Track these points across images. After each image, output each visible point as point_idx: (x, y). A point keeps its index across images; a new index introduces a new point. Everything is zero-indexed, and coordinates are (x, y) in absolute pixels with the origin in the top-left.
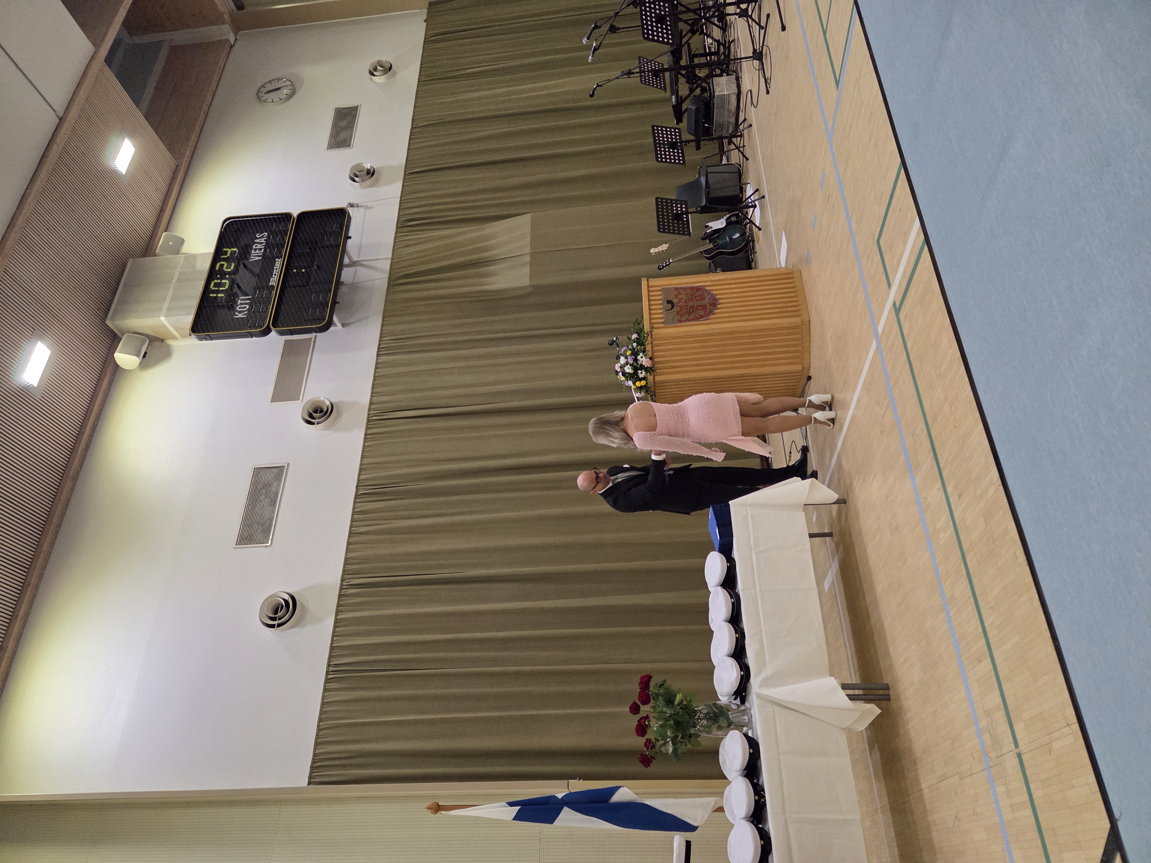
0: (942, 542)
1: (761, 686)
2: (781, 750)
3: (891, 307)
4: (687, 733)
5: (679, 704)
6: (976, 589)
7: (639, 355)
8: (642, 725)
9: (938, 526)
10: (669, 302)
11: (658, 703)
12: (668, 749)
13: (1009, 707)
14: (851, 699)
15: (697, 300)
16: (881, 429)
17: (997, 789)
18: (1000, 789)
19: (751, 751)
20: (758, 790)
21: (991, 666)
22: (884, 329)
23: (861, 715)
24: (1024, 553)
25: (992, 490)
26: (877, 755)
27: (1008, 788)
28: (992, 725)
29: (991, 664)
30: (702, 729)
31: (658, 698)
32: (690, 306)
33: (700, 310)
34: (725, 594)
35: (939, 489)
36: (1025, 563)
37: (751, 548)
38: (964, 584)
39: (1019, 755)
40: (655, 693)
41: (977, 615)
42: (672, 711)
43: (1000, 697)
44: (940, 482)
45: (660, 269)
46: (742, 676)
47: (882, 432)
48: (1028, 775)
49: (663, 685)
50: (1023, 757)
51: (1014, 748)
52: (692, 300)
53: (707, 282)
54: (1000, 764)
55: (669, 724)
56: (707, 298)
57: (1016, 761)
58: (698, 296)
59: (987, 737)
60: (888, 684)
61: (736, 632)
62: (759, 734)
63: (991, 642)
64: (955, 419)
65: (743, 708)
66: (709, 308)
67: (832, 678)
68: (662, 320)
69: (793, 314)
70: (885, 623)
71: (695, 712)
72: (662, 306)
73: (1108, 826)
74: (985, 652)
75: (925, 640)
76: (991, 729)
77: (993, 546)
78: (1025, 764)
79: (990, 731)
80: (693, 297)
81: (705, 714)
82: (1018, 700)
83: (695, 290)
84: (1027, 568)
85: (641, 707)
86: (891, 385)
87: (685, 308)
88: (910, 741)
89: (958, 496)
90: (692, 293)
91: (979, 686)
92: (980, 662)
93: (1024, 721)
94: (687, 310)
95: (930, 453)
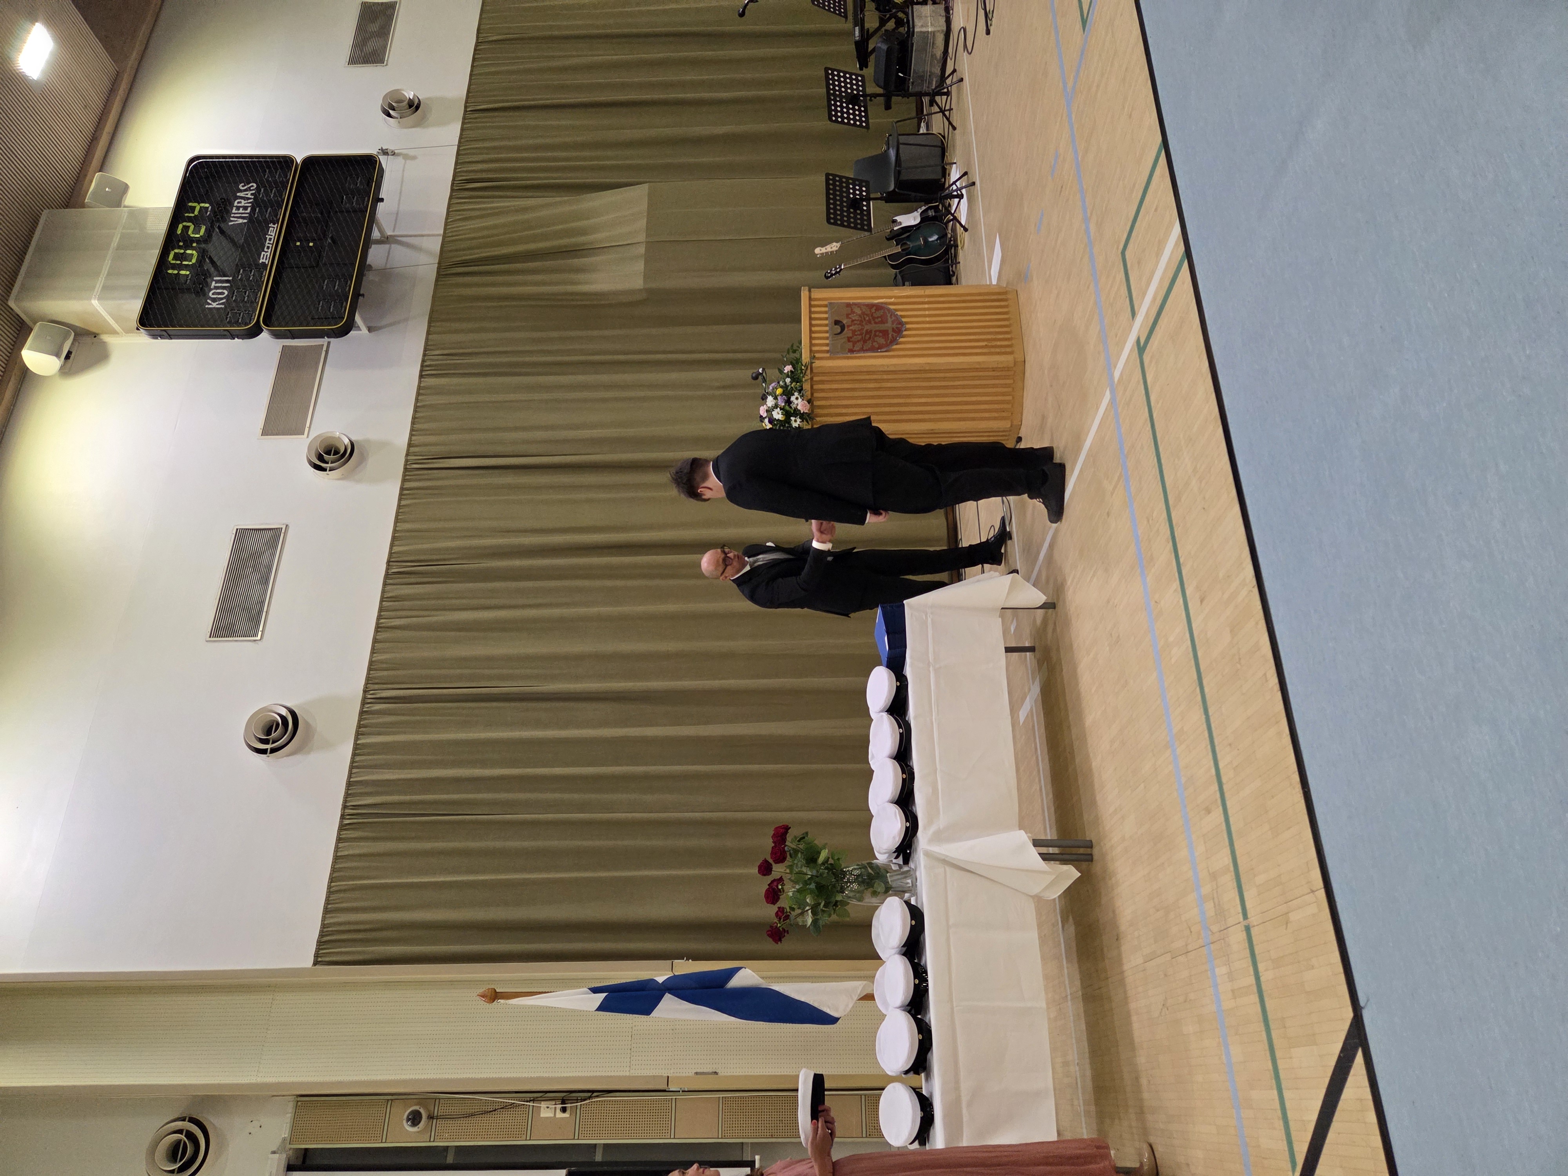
0: (1173, 661)
1: (931, 841)
2: (951, 921)
3: (1133, 345)
4: (833, 900)
5: (823, 864)
6: (1212, 720)
7: (793, 395)
8: (774, 889)
9: (1171, 639)
10: (837, 322)
11: (796, 862)
12: (806, 920)
13: (1241, 869)
14: (1044, 859)
15: (876, 323)
16: (1107, 511)
17: (1217, 970)
18: (1221, 971)
19: (913, 923)
20: (919, 973)
21: (1223, 819)
22: (1121, 374)
23: (1055, 878)
24: (1276, 675)
25: (1244, 593)
26: (1071, 929)
27: (1230, 969)
28: (1217, 892)
29: (1222, 815)
30: (851, 894)
31: (796, 855)
32: (867, 330)
33: (880, 337)
34: (891, 723)
35: (1175, 590)
36: (1277, 687)
37: (929, 661)
38: (1197, 715)
39: (1248, 929)
40: (793, 849)
41: (1210, 753)
42: (814, 872)
43: (1230, 856)
44: (1178, 582)
45: (827, 278)
46: (907, 828)
47: (1108, 515)
48: (1257, 952)
49: (804, 838)
50: (1252, 929)
51: (1241, 919)
52: (869, 322)
53: (890, 297)
54: (1223, 939)
55: (810, 889)
56: (890, 320)
57: (1244, 935)
58: (878, 317)
59: (1209, 906)
60: (1091, 841)
61: (903, 772)
62: (925, 901)
63: (1225, 787)
64: (1204, 497)
65: (906, 868)
66: (892, 335)
67: (1022, 832)
68: (828, 348)
69: (1003, 350)
70: (1094, 764)
71: (844, 874)
72: (827, 328)
73: (1351, 1015)
74: (1216, 800)
75: (1142, 785)
76: (1215, 895)
77: (1239, 666)
78: (1254, 939)
79: (1213, 899)
80: (871, 318)
81: (856, 875)
82: (1252, 860)
83: (875, 308)
84: (1279, 694)
85: (773, 867)
86: (1126, 452)
87: (859, 333)
88: (1114, 912)
89: (1199, 602)
90: (869, 313)
91: (1205, 843)
92: (1209, 813)
93: (1257, 886)
94: (861, 336)
95: (1168, 542)
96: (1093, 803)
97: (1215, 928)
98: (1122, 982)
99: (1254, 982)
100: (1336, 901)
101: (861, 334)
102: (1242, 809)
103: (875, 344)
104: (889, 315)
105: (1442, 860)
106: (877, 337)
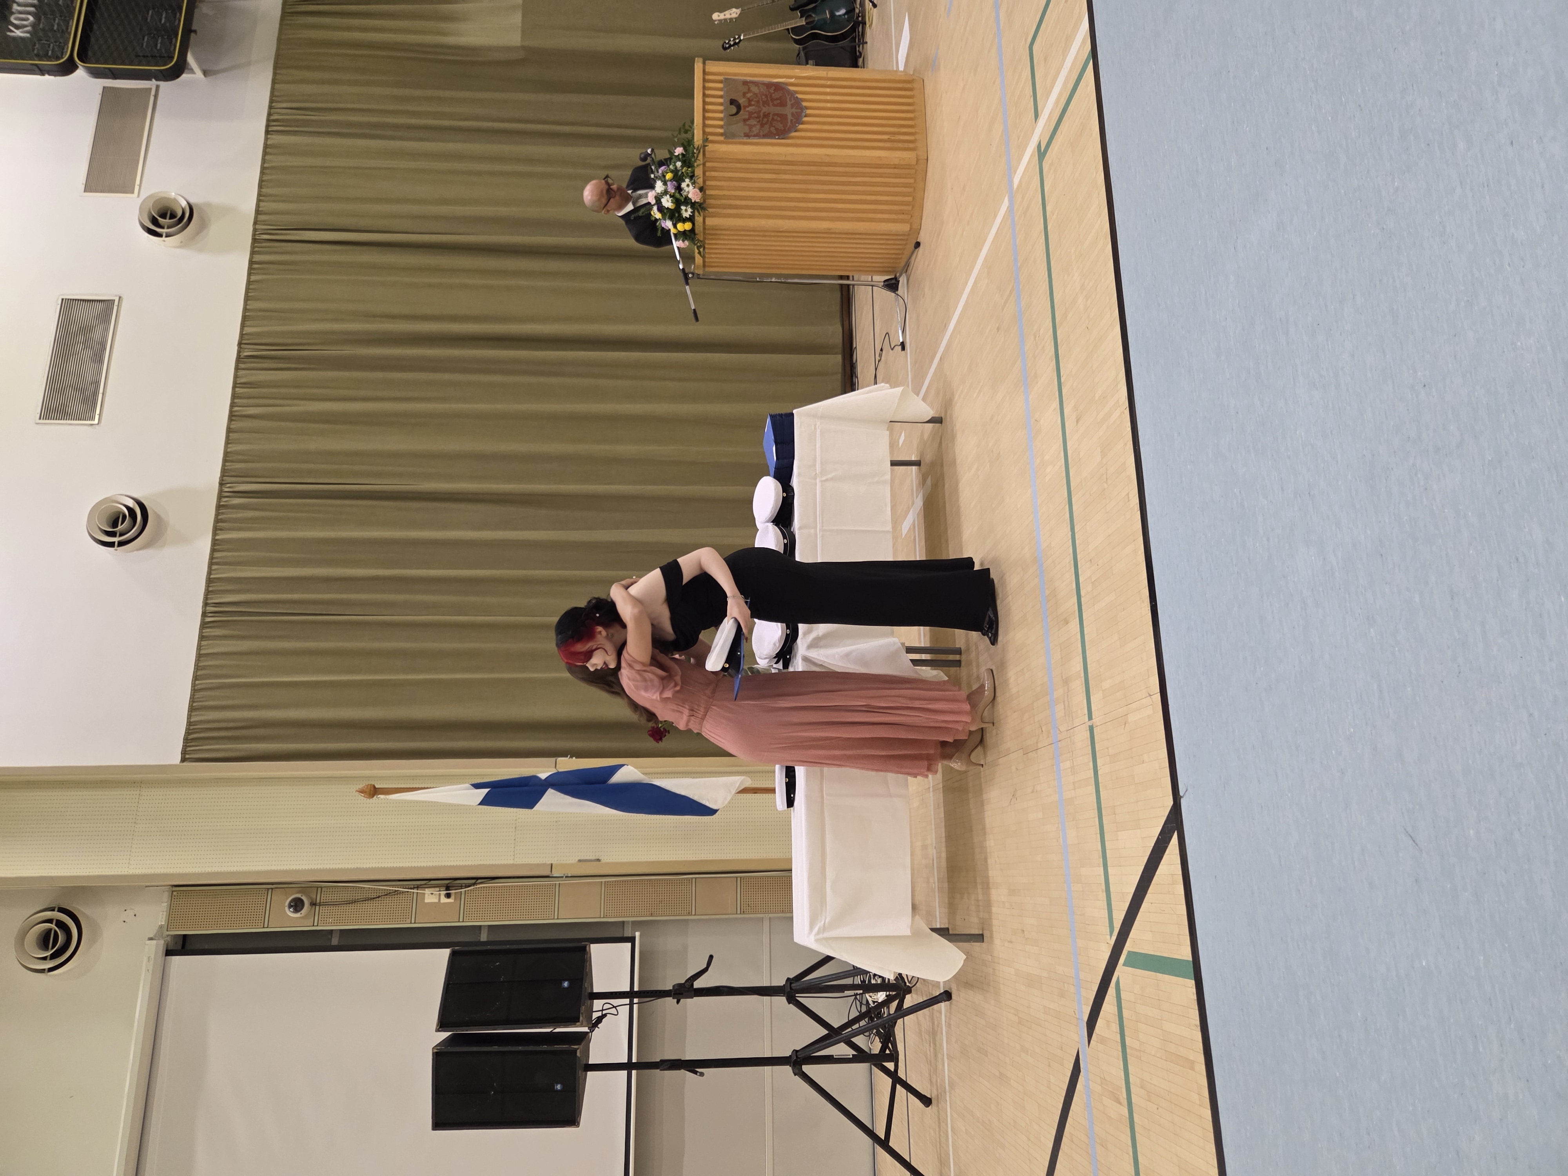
0: (1048, 478)
1: (810, 647)
3: (1034, 149)
6: (1077, 536)
7: (684, 181)
9: (1047, 457)
10: (733, 102)
13: (1090, 676)
14: (916, 664)
15: (774, 105)
16: (997, 325)
17: (1061, 764)
18: (1065, 765)
21: (1078, 629)
22: (1020, 180)
25: (1116, 414)
27: (1073, 764)
28: (1068, 695)
29: (1079, 626)
32: (764, 113)
33: (778, 122)
34: (776, 533)
35: (1055, 409)
36: (1137, 507)
37: (816, 474)
38: (1064, 530)
39: (1091, 729)
41: (1073, 571)
43: (1082, 665)
44: (1057, 399)
45: (725, 49)
46: (787, 635)
47: (998, 329)
48: (1097, 750)
50: (1095, 729)
51: (1087, 720)
52: (769, 105)
53: (792, 77)
54: (1070, 737)
56: (789, 103)
57: (1087, 734)
58: (777, 99)
59: (1060, 708)
60: (960, 648)
63: (1083, 598)
64: (1089, 316)
66: (792, 120)
67: (896, 639)
68: (721, 131)
72: (721, 108)
73: (1172, 803)
74: (1075, 613)
76: (1066, 698)
77: (1105, 485)
78: (1096, 737)
79: (1064, 702)
80: (769, 99)
82: (1101, 667)
83: (773, 88)
84: (1138, 514)
86: (1019, 264)
87: (756, 115)
89: (1076, 422)
90: (768, 93)
91: (1061, 650)
92: (1067, 623)
93: (1103, 691)
94: (758, 120)
95: (1052, 361)
97: (1063, 728)
99: (1092, 775)
100: (1169, 703)
101: (758, 117)
102: (1096, 621)
103: (772, 129)
104: (788, 98)
105: (1262, 669)
106: (775, 122)
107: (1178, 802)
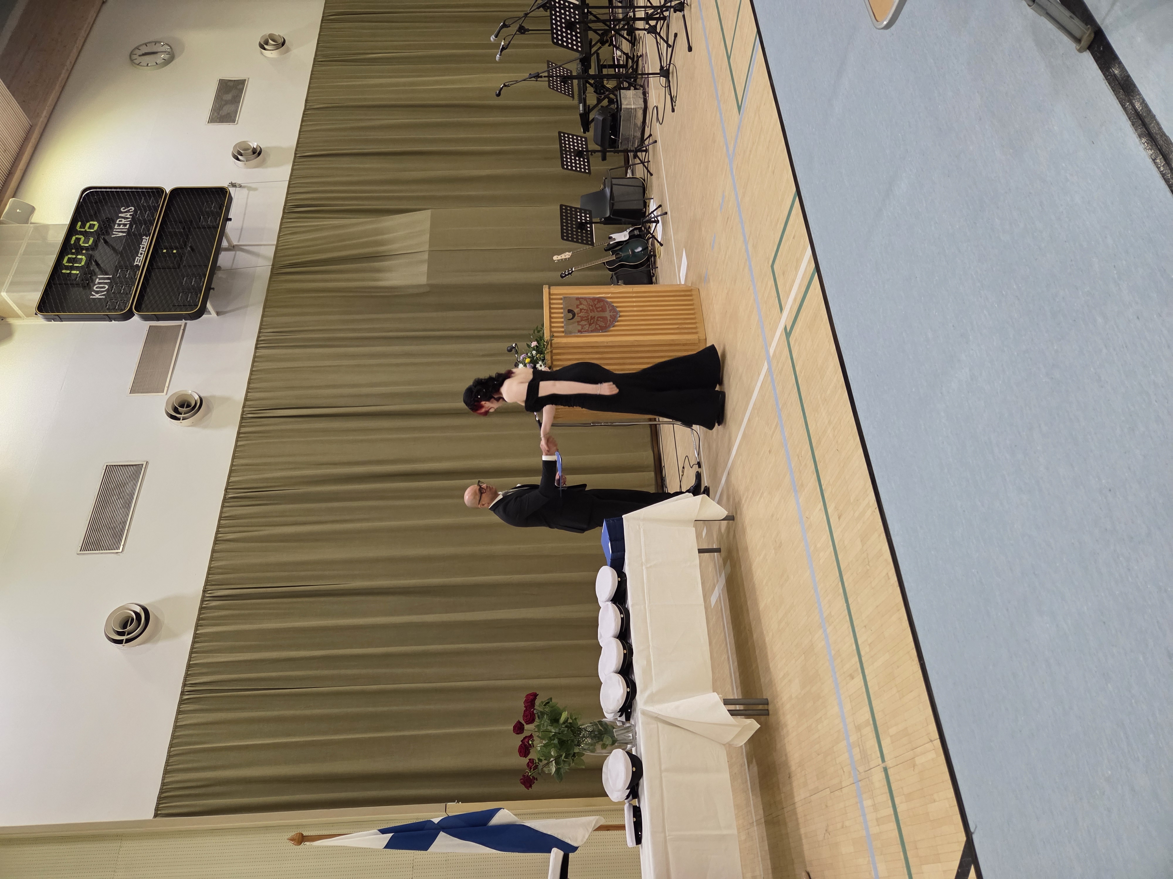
0: (822, 561)
1: (646, 703)
2: (663, 767)
3: (782, 331)
4: (572, 752)
5: (564, 723)
6: (851, 607)
7: (538, 363)
8: (525, 745)
9: (819, 545)
10: (570, 311)
11: (542, 722)
12: (551, 770)
13: (877, 723)
14: (732, 715)
15: (598, 311)
16: (768, 450)
17: (865, 802)
18: (868, 803)
19: (634, 769)
21: (863, 683)
22: (775, 351)
23: (741, 730)
24: (895, 575)
25: (869, 512)
26: (755, 769)
27: (874, 802)
28: (861, 740)
29: (862, 681)
30: (586, 747)
31: (543, 717)
32: (591, 317)
33: (601, 321)
34: (615, 610)
35: (820, 509)
36: (897, 584)
37: (642, 562)
38: (841, 603)
39: (885, 770)
40: (541, 712)
41: (851, 633)
42: (557, 730)
43: (870, 712)
44: (822, 503)
45: (562, 277)
46: (628, 693)
47: (770, 452)
48: (893, 789)
49: (548, 703)
50: (888, 770)
51: (880, 762)
52: (594, 312)
53: (608, 293)
54: (868, 778)
55: (554, 744)
56: (608, 309)
57: (883, 775)
58: (599, 308)
59: (856, 751)
60: (767, 699)
61: (624, 648)
62: (643, 751)
63: (864, 659)
64: (837, 442)
65: (628, 725)
66: (610, 320)
67: (715, 694)
68: (563, 330)
69: (690, 331)
70: (767, 639)
71: (580, 730)
72: (562, 315)
73: (964, 839)
74: (858, 669)
75: (803, 655)
76: (860, 744)
77: (868, 567)
78: (890, 778)
79: (859, 746)
80: (594, 308)
81: (589, 731)
82: (886, 716)
83: (597, 301)
84: (898, 589)
85: (525, 727)
86: (780, 406)
87: (586, 318)
88: (786, 755)
89: (838, 517)
90: (593, 304)
91: (851, 702)
92: (853, 678)
93: (891, 737)
94: (587, 321)
95: (814, 474)
96: (768, 669)
97: (861, 769)
98: (794, 812)
99: (892, 812)
100: (948, 747)
102: (876, 676)
103: (597, 326)
104: (607, 306)
105: (1023, 718)
106: (599, 322)
107: (970, 838)
